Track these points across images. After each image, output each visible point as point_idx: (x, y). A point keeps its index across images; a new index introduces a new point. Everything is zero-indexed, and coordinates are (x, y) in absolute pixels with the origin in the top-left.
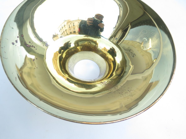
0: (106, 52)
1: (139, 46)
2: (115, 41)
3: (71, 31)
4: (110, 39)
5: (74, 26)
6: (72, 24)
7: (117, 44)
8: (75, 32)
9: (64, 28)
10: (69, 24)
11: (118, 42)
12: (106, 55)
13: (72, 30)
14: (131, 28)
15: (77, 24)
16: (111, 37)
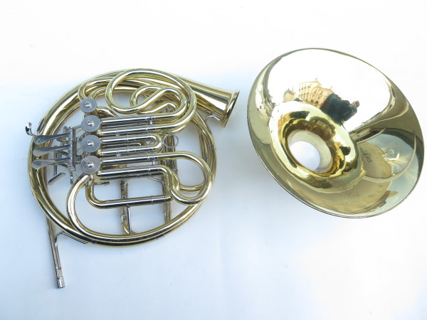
0: (337, 147)
1: (380, 155)
2: (355, 137)
3: (313, 98)
4: (350, 133)
5: (321, 94)
6: (320, 92)
7: (355, 142)
8: (317, 102)
9: (307, 89)
10: (318, 89)
11: (358, 140)
12: (336, 150)
13: (315, 99)
14: (383, 133)
15: (325, 95)
16: (353, 132)
